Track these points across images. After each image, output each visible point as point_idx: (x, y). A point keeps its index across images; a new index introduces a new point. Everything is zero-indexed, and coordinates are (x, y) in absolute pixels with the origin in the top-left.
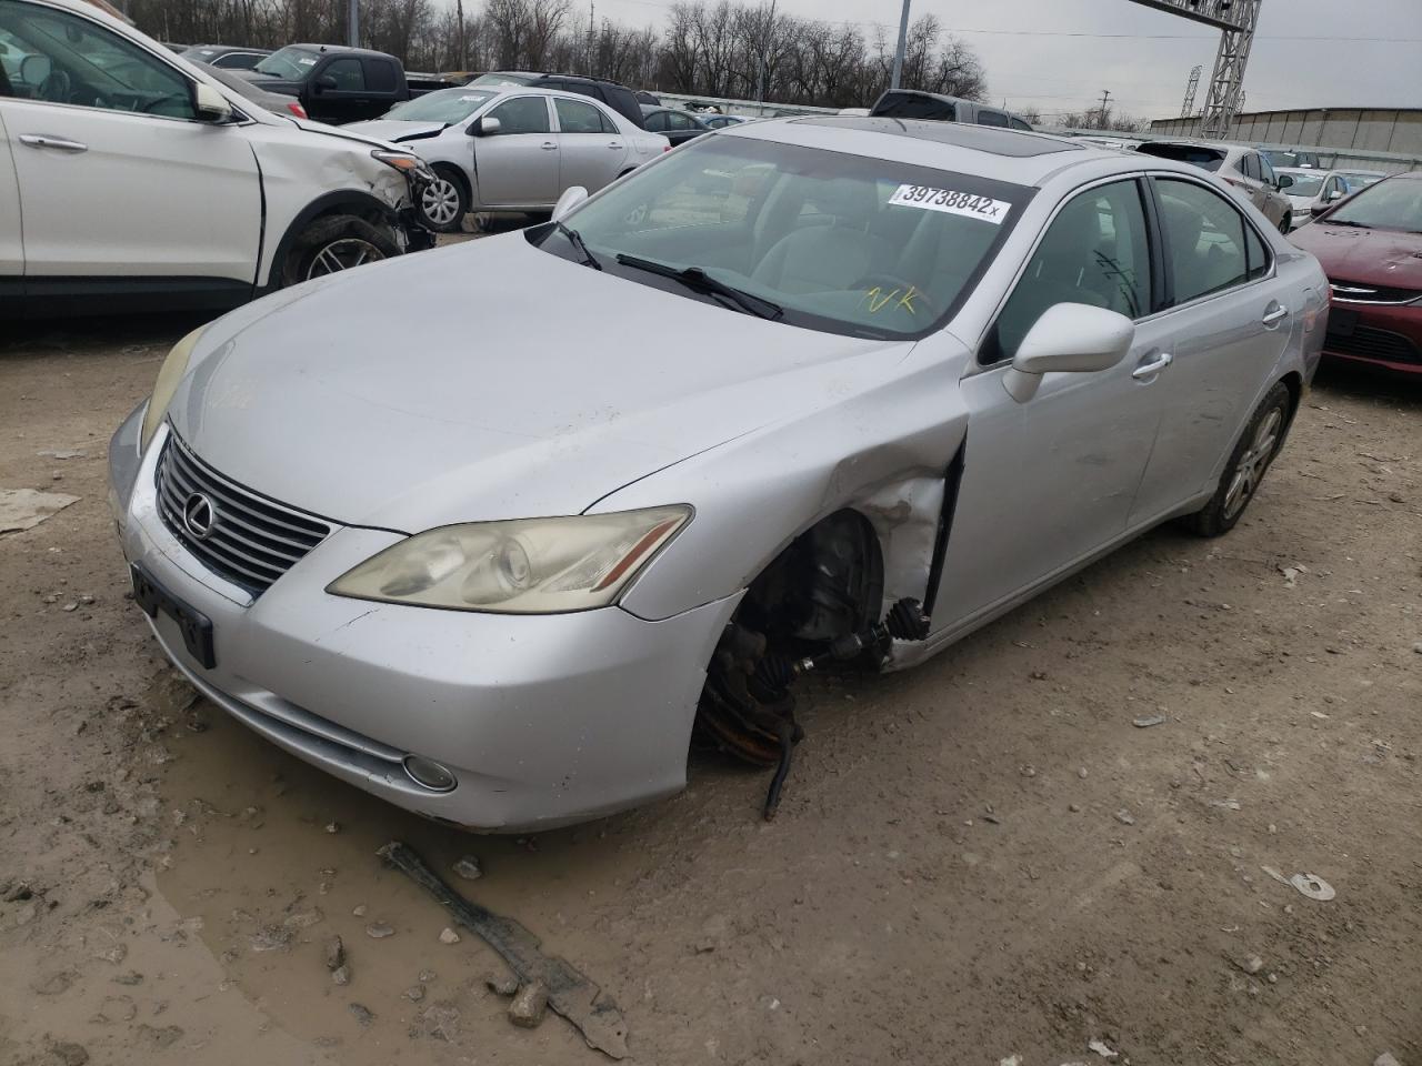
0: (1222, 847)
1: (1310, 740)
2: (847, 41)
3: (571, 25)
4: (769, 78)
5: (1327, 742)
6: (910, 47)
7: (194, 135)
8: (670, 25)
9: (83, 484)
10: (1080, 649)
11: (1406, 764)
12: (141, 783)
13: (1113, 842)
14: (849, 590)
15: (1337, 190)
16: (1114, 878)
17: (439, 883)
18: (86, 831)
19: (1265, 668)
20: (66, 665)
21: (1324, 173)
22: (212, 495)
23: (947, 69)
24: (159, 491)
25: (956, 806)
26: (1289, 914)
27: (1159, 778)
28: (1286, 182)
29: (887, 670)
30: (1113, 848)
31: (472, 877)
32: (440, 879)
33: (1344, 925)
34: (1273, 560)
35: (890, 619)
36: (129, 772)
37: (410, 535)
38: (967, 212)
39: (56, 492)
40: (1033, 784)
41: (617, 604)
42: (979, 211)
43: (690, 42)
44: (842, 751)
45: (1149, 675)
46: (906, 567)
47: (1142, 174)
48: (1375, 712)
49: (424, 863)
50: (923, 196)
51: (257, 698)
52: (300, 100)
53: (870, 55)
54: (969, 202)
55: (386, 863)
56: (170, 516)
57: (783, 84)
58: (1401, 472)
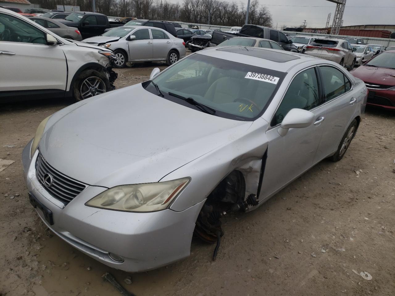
0: (341, 264)
1: (364, 227)
2: (233, 6)
3: (156, 2)
4: (212, 17)
5: (369, 228)
6: (251, 8)
7: (47, 49)
8: (183, 2)
9: (16, 156)
10: (300, 199)
11: (391, 234)
12: (33, 256)
13: (311, 264)
14: (236, 189)
15: (368, 51)
16: (311, 276)
17: (120, 286)
18: (17, 273)
19: (351, 204)
20: (11, 217)
21: (365, 46)
22: (51, 174)
23: (261, 14)
24: (36, 170)
25: (267, 253)
26: (360, 285)
27: (323, 241)
28: (354, 50)
29: (247, 211)
30: (310, 265)
31: (129, 283)
32: (120, 285)
33: (375, 288)
34: (353, 169)
35: (247, 200)
36: (30, 253)
37: (109, 188)
38: (267, 81)
39: (8, 159)
40: (288, 245)
41: (169, 208)
42: (271, 80)
43: (189, 7)
44: (235, 236)
45: (320, 207)
46: (252, 183)
47: (316, 66)
48: (382, 217)
49: (115, 279)
50: (255, 76)
51: (66, 234)
52: (78, 29)
53: (240, 11)
54: (268, 77)
55: (104, 280)
56: (40, 178)
57: (216, 19)
58: (387, 139)
